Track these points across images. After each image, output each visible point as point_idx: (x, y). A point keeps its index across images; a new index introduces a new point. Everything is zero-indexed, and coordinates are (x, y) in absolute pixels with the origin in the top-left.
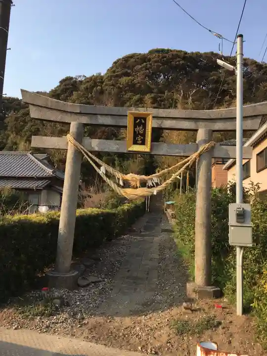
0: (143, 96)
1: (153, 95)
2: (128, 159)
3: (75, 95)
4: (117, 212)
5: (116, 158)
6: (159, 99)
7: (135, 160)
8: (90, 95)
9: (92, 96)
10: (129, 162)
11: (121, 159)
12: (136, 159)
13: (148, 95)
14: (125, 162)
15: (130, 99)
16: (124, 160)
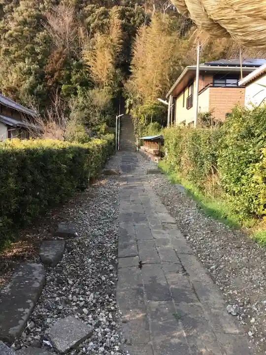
0: (108, 10)
1: (120, 8)
2: (93, 88)
3: (21, 5)
4: (91, 147)
5: (79, 87)
6: (127, 13)
7: (101, 90)
8: (41, 6)
9: (44, 7)
10: (93, 91)
11: (84, 88)
12: (103, 88)
13: (114, 8)
14: (90, 91)
15: (92, 12)
16: (87, 89)
